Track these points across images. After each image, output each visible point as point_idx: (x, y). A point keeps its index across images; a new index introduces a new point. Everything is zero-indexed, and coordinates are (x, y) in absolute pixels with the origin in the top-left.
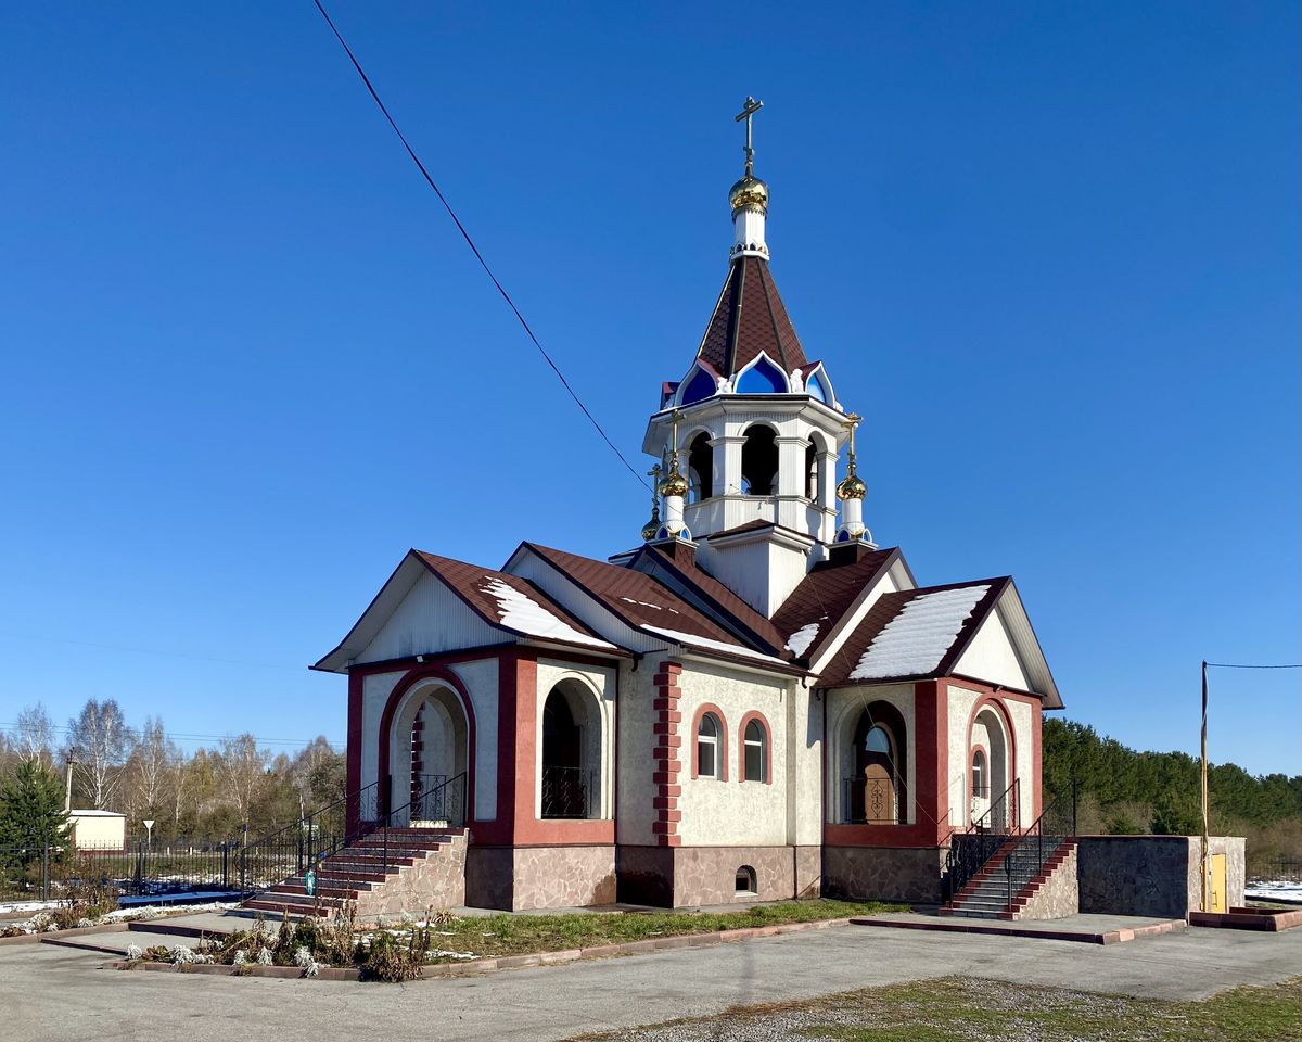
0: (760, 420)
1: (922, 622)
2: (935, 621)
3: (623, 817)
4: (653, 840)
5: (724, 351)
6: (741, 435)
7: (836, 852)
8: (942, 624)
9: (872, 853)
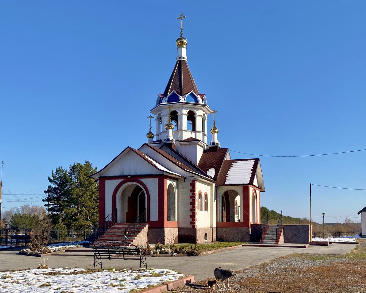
0: (191, 109)
1: (240, 169)
2: (243, 169)
3: (180, 220)
4: (190, 226)
5: (179, 88)
6: (187, 113)
7: (220, 229)
8: (246, 170)
9: (231, 229)
